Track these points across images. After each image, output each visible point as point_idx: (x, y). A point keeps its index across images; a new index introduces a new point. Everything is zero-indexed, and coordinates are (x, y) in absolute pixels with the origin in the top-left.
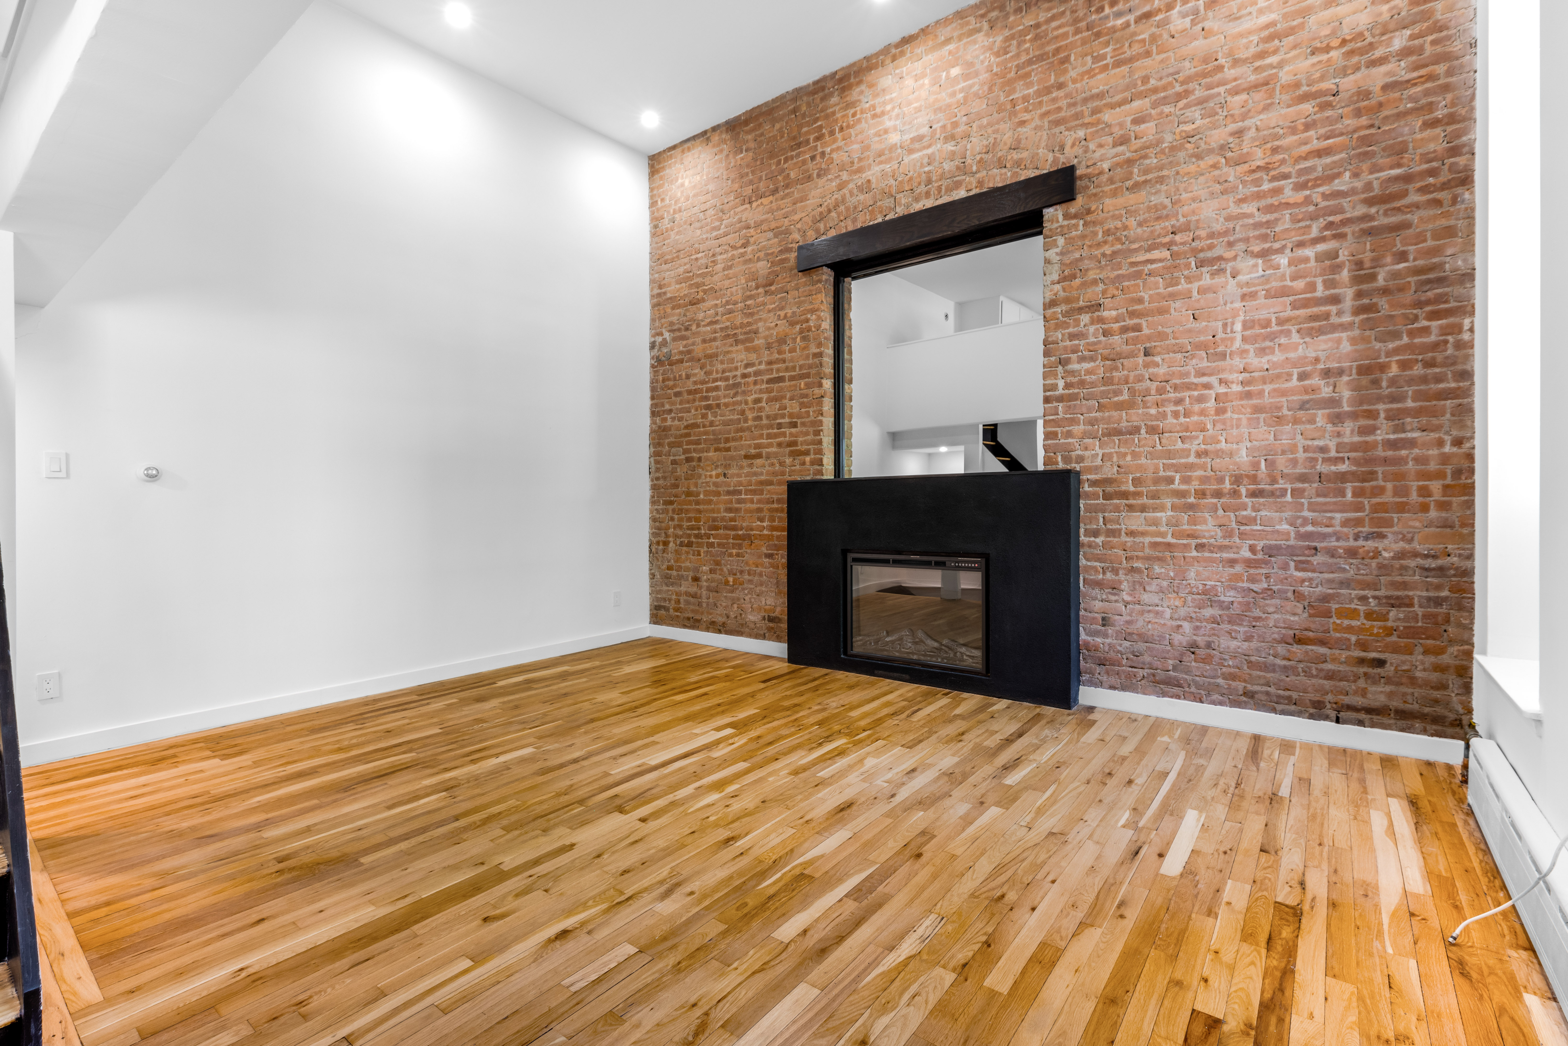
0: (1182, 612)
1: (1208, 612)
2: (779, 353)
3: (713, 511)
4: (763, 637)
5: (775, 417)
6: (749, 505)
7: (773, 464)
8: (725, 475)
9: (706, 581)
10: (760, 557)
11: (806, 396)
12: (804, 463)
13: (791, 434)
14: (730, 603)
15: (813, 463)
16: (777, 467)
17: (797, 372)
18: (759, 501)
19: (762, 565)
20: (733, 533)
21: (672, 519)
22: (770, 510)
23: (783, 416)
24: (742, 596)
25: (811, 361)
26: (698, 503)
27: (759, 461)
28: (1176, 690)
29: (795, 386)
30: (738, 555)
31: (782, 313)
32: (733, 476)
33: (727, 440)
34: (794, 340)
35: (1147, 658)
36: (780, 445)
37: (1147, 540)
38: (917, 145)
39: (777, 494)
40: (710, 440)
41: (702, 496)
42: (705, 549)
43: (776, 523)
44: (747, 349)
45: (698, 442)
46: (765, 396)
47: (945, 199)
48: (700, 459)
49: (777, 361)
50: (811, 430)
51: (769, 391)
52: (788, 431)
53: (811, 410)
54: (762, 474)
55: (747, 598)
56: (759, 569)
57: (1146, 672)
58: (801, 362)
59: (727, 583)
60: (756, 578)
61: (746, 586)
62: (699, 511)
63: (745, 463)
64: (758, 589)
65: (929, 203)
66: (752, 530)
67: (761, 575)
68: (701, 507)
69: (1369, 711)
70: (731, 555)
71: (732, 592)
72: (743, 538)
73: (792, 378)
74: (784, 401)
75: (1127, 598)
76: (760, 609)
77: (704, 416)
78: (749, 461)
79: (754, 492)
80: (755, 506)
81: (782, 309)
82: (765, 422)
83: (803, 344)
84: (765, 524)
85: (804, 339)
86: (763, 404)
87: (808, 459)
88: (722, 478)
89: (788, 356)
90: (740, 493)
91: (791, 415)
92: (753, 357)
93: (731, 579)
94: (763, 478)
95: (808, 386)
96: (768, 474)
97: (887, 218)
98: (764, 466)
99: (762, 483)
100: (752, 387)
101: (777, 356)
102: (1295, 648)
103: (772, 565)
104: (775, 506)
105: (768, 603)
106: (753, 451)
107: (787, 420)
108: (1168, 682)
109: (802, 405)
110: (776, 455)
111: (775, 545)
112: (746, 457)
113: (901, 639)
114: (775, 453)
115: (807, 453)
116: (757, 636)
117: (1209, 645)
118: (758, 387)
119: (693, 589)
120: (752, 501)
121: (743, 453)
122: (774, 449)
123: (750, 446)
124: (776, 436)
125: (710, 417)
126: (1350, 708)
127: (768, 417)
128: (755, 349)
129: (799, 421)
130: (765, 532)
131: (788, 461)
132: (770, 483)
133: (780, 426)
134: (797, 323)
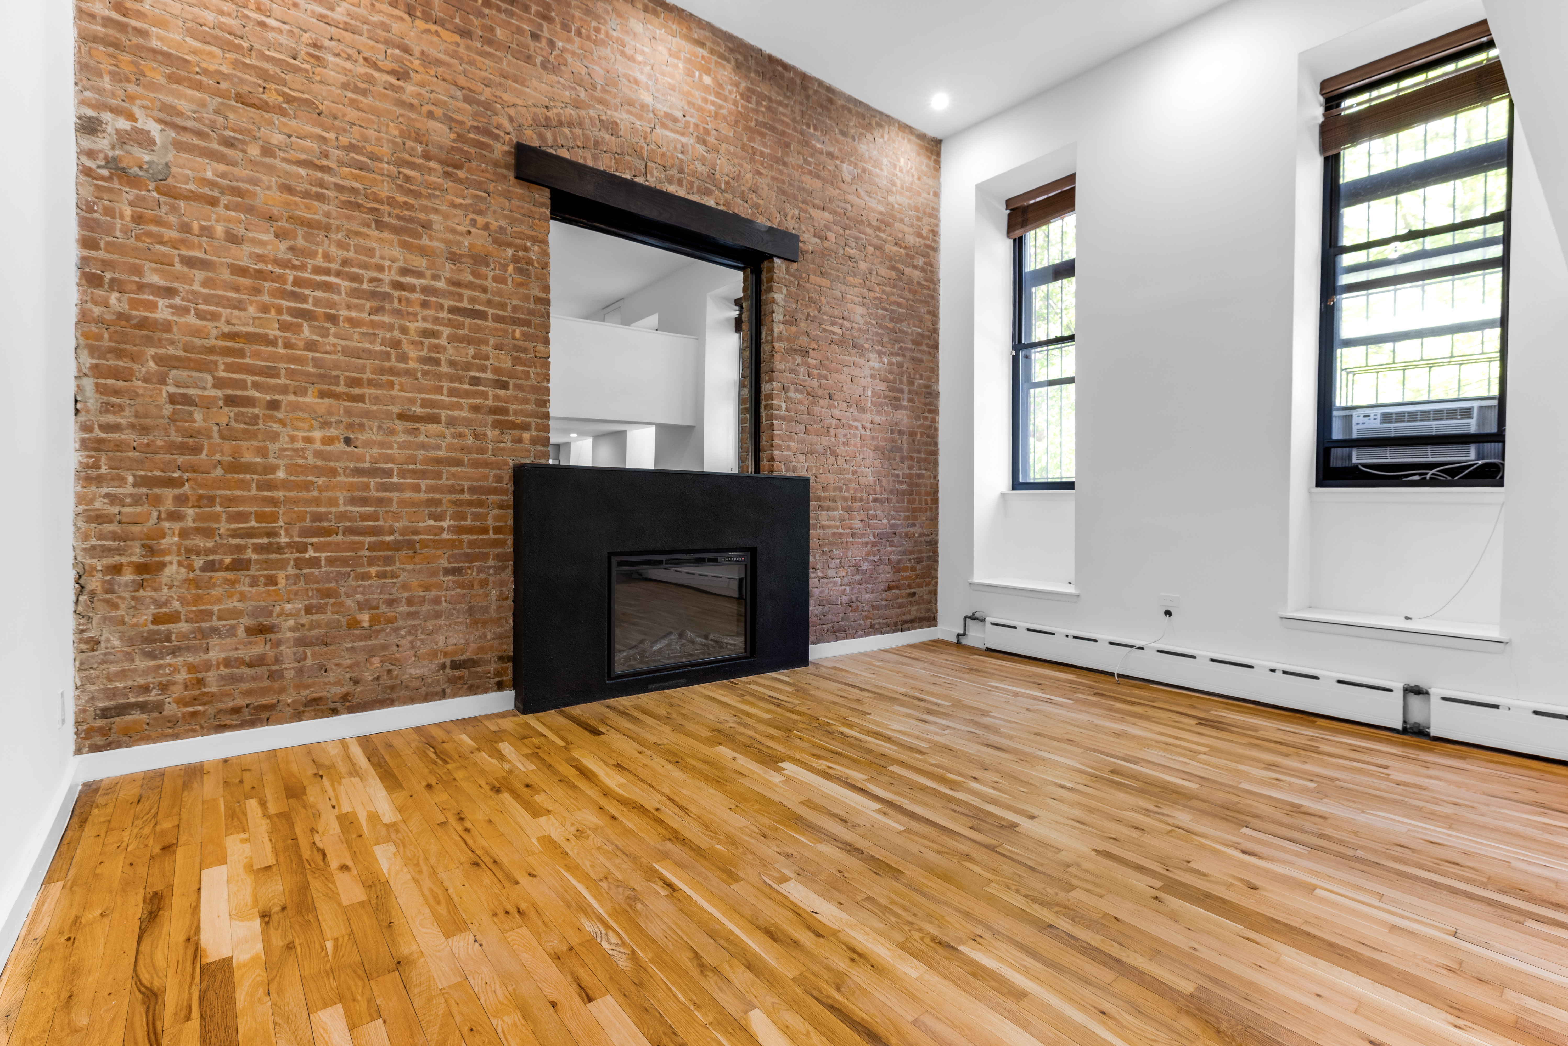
0: (846, 580)
1: (857, 578)
2: (475, 274)
3: (317, 502)
4: (443, 695)
5: (468, 367)
6: (408, 495)
7: (461, 436)
8: (348, 441)
9: (291, 630)
10: (434, 573)
11: (525, 350)
12: (520, 441)
13: (496, 397)
14: (361, 658)
15: (534, 441)
16: (470, 441)
17: (509, 312)
18: (430, 489)
19: (439, 586)
20: (368, 539)
21: (174, 516)
22: (455, 503)
23: (483, 369)
24: (393, 639)
25: (532, 306)
26: (270, 486)
27: (432, 427)
28: (843, 634)
29: (506, 331)
30: (381, 575)
31: (481, 220)
32: (368, 444)
33: (355, 382)
34: (504, 267)
35: (830, 617)
36: (476, 409)
37: (831, 531)
38: (670, 124)
39: (469, 479)
40: (308, 374)
41: (281, 474)
42: (291, 570)
43: (469, 522)
44: (404, 245)
45: (272, 373)
46: (446, 331)
47: (695, 198)
48: (274, 405)
49: (470, 286)
50: (532, 397)
51: (450, 323)
52: (491, 392)
53: (532, 371)
54: (438, 447)
55: (404, 642)
56: (434, 593)
57: (829, 626)
58: (516, 302)
59: (354, 624)
60: (426, 607)
61: (401, 623)
62: (274, 502)
63: (399, 426)
64: (430, 626)
65: (682, 193)
66: (416, 532)
67: (437, 601)
68: (279, 494)
69: (912, 621)
70: (365, 576)
71: (368, 638)
72: (396, 546)
73: (498, 319)
74: (484, 348)
75: (820, 574)
76: (434, 654)
77: (295, 329)
78: (410, 425)
79: (423, 474)
80: (423, 496)
81: (480, 213)
82: (444, 368)
83: (518, 278)
84: (445, 524)
85: (520, 271)
86: (443, 341)
87: (526, 435)
88: (341, 446)
89: (490, 283)
90: (389, 473)
91: (497, 370)
92: (421, 263)
93: (365, 618)
94: (441, 454)
95: (526, 337)
96: (450, 448)
97: (636, 180)
98: (442, 436)
99: (438, 461)
100: (418, 309)
101: (471, 278)
102: (889, 593)
103: (461, 585)
104: (467, 496)
105: (452, 641)
106: (418, 410)
107: (489, 375)
108: (842, 630)
109: (516, 361)
110: (467, 422)
111: (467, 555)
112: (402, 417)
113: (669, 645)
114: (464, 419)
115: (526, 427)
116: (427, 698)
117: (857, 601)
118: (427, 312)
119: (258, 648)
120: (417, 489)
121: (396, 409)
122: (464, 414)
123: (412, 401)
124: (467, 394)
125: (306, 332)
126: (906, 622)
127: (452, 363)
128: (423, 252)
129: (511, 382)
130: (445, 536)
131: (491, 434)
132: (458, 463)
133: (475, 381)
134: (509, 245)
